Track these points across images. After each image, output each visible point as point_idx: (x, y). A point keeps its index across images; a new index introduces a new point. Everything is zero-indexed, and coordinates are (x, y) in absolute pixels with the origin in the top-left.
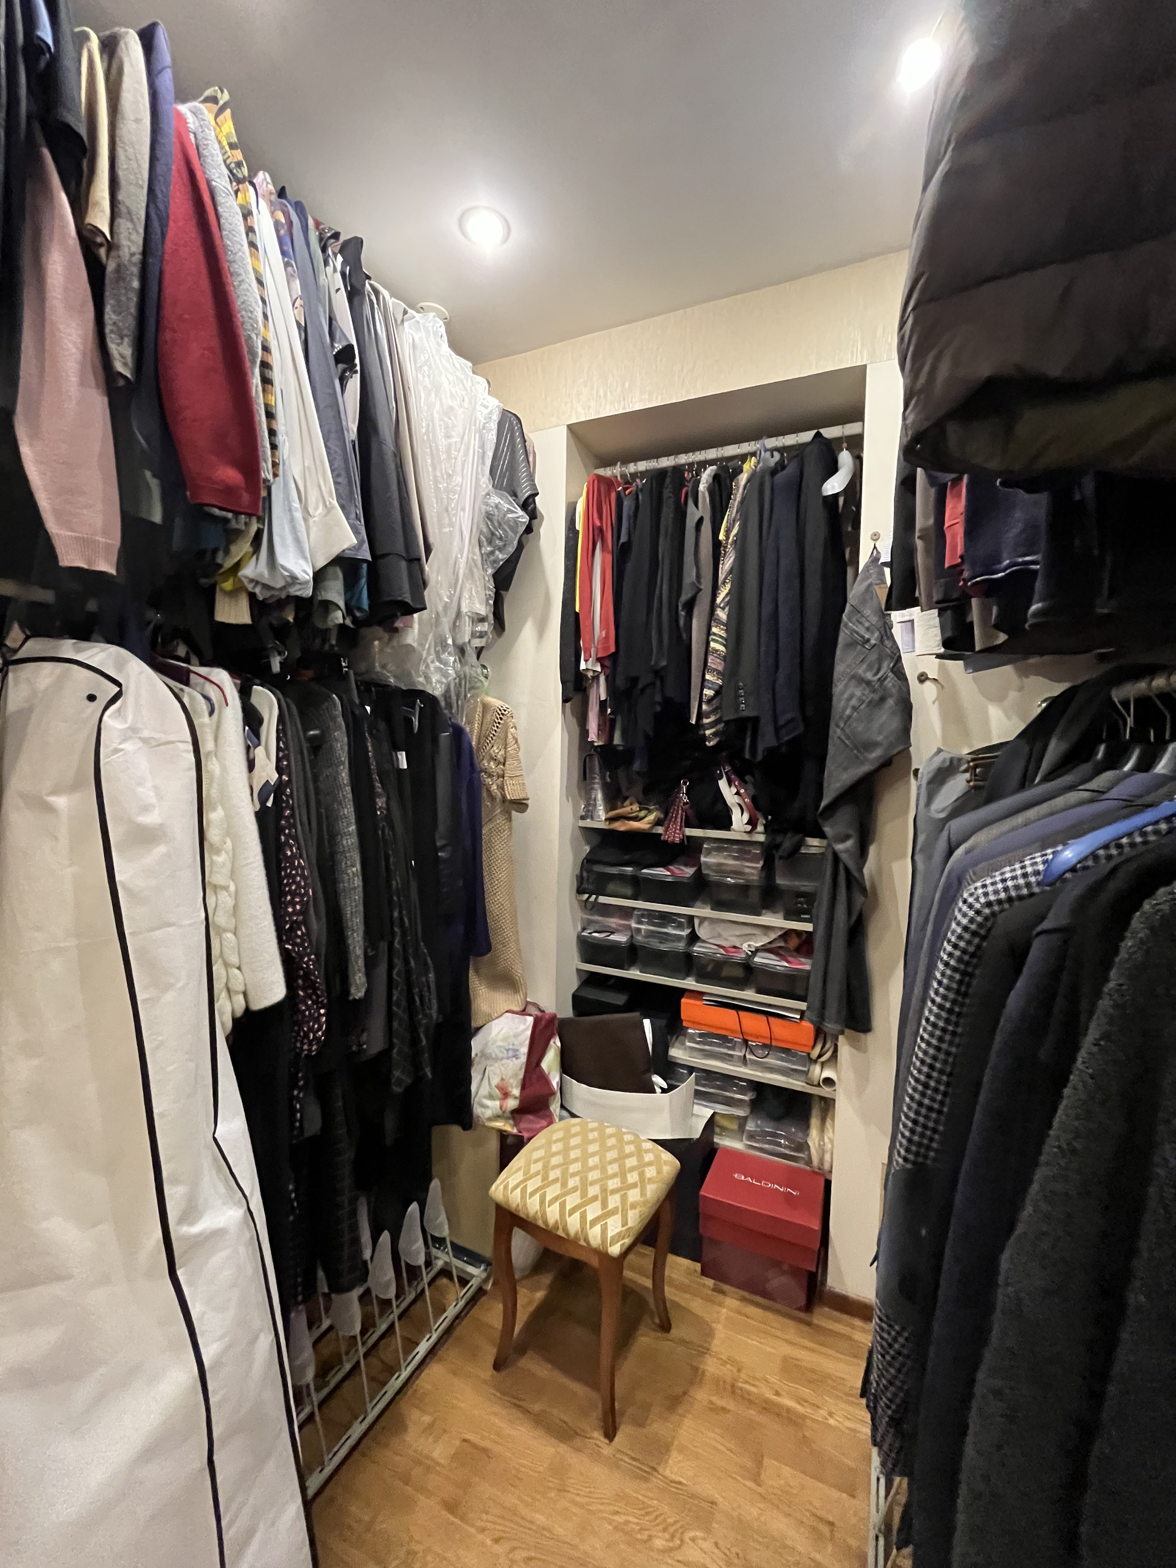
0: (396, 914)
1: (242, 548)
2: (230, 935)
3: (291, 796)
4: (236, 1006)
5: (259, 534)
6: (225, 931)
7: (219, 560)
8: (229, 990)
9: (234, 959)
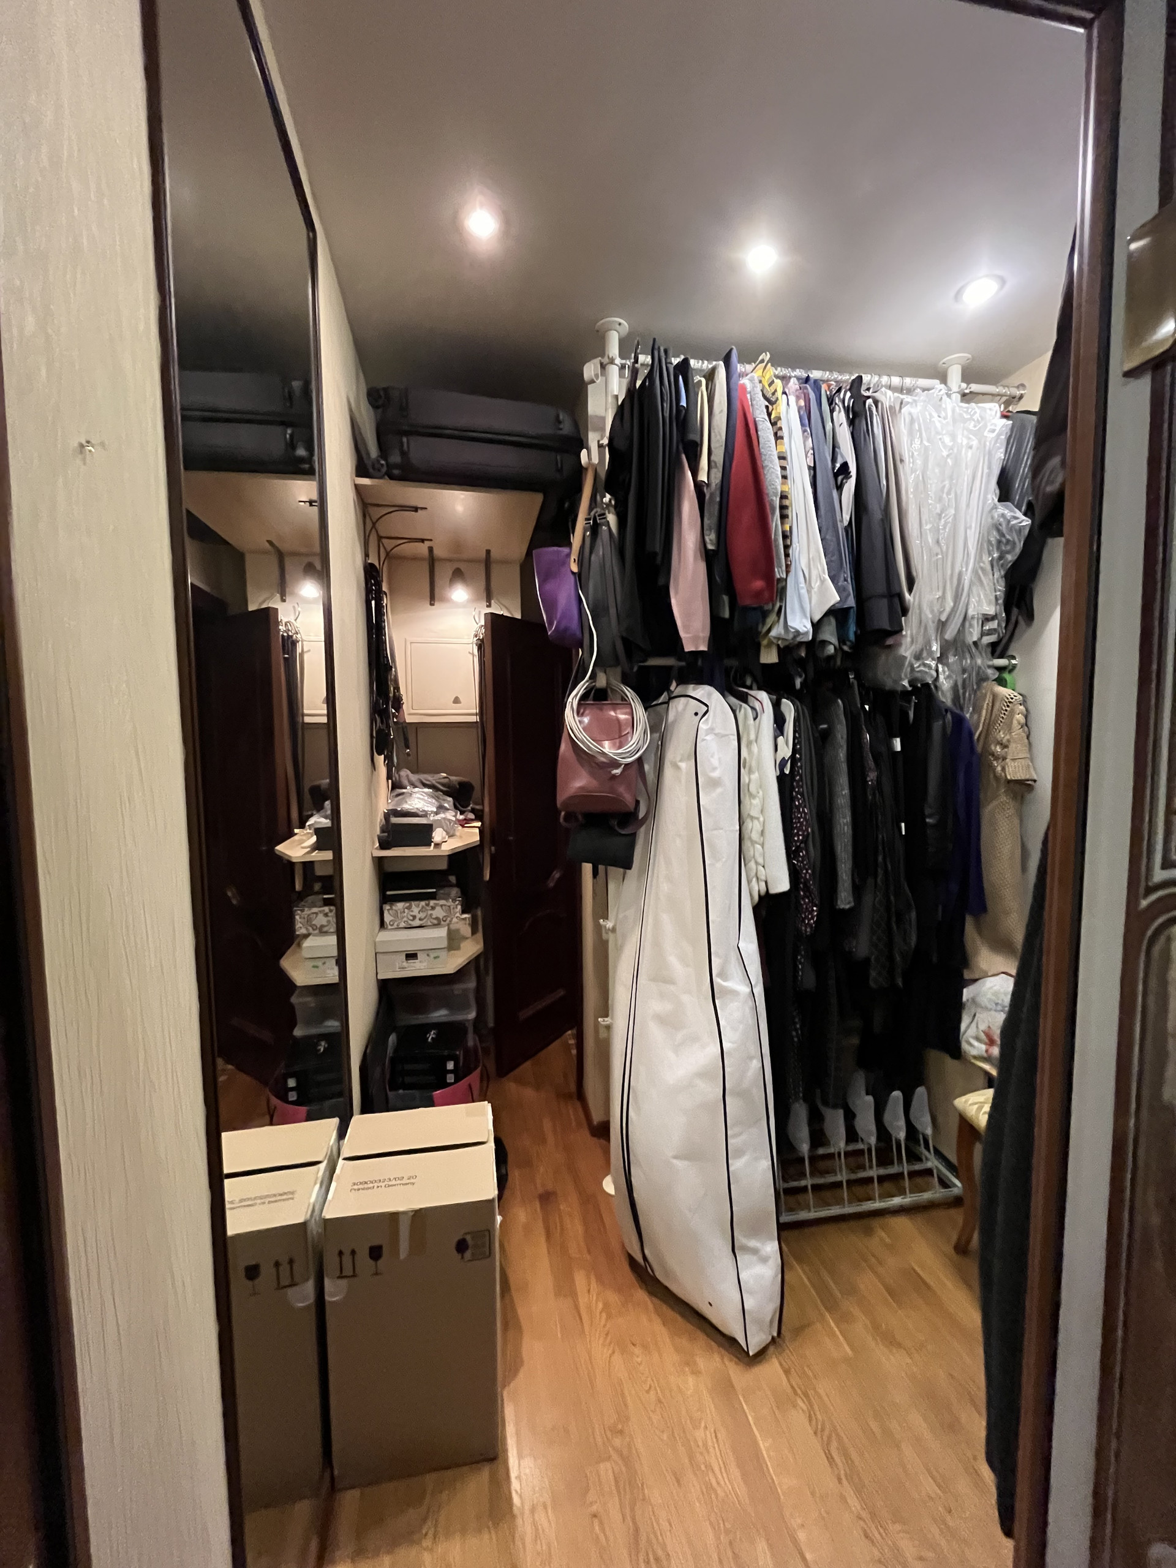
0: (880, 859)
1: (772, 617)
2: (758, 847)
3: (801, 767)
4: (761, 889)
5: (780, 608)
6: (756, 843)
7: (760, 629)
8: (758, 879)
9: (760, 860)
